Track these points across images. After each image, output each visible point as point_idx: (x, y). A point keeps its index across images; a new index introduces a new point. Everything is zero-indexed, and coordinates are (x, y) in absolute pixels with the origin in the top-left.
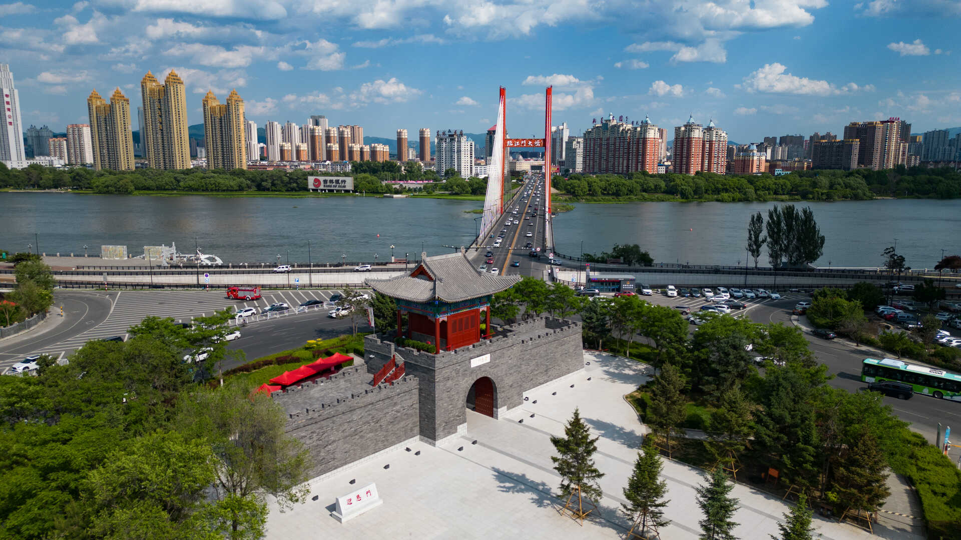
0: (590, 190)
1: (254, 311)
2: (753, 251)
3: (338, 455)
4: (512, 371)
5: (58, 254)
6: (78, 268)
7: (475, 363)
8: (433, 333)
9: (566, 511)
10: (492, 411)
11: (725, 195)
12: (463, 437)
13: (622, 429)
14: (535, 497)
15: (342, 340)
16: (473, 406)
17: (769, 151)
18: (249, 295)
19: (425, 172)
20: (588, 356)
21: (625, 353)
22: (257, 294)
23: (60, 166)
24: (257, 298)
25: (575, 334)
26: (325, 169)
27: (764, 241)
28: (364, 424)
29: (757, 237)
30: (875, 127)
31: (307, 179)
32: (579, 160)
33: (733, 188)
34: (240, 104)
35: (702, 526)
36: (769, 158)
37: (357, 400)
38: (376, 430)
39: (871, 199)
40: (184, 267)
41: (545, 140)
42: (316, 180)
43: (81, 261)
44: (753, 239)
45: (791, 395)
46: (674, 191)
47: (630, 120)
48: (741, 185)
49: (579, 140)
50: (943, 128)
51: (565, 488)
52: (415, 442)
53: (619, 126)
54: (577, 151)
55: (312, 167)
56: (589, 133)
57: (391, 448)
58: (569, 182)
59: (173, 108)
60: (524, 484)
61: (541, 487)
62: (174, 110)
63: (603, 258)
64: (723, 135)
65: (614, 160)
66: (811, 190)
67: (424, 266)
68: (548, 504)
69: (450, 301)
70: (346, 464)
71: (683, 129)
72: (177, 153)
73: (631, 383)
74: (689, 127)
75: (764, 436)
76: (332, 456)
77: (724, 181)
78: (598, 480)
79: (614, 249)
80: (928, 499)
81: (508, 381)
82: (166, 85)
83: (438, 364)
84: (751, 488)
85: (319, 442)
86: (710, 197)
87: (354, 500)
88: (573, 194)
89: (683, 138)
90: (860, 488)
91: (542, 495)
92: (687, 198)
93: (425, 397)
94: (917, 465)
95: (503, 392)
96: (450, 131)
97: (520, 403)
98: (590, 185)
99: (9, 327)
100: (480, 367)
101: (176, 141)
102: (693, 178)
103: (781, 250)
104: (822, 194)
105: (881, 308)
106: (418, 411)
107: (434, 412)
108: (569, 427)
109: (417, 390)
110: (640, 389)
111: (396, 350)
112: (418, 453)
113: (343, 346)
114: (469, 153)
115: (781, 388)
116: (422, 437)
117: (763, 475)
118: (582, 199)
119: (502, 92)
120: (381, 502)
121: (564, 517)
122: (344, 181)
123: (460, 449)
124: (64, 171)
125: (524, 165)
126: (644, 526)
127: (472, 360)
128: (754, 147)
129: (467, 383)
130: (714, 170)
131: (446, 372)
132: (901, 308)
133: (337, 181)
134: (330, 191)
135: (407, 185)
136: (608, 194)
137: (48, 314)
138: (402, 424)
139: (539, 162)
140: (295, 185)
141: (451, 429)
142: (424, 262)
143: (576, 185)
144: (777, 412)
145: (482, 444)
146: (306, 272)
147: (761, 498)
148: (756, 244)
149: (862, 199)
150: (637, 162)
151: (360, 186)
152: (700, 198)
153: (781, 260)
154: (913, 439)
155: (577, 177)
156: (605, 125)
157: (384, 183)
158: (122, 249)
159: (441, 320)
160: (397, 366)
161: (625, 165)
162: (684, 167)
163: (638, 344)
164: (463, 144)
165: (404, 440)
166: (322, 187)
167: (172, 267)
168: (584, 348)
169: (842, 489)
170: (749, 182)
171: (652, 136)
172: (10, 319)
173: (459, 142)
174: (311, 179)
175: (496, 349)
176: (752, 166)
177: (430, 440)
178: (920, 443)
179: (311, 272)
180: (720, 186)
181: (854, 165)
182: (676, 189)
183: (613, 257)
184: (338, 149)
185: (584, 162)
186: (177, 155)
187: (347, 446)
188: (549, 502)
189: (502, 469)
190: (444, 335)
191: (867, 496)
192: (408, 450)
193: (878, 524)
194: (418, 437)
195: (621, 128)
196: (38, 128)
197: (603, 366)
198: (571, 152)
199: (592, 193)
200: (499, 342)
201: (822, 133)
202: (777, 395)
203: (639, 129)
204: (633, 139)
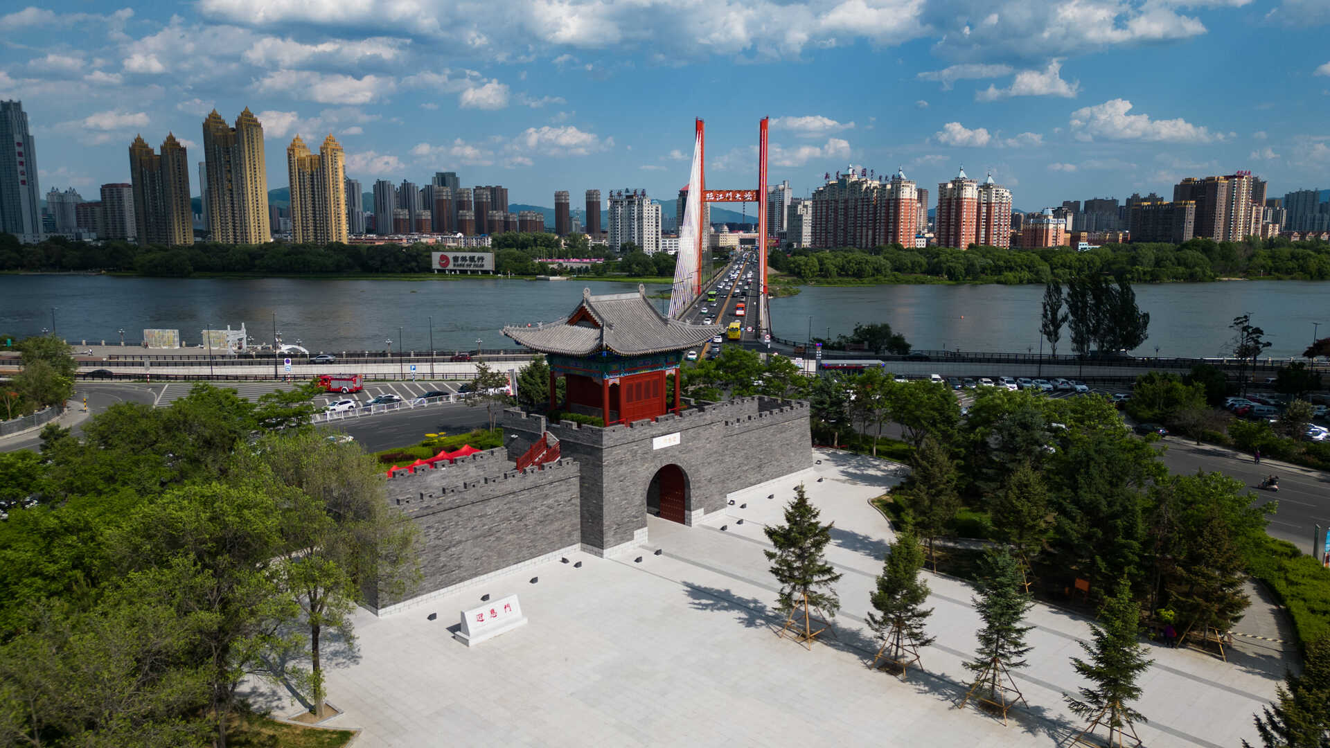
0: (821, 270)
1: (352, 403)
2: (1049, 334)
3: (465, 562)
4: (712, 460)
5: (84, 342)
6: (110, 358)
7: (660, 443)
8: (600, 403)
9: (786, 631)
10: (683, 514)
11: (1010, 275)
12: (643, 547)
13: (866, 538)
14: (743, 615)
15: (474, 436)
16: (657, 510)
17: (1070, 219)
18: (346, 387)
19: (593, 248)
20: (817, 454)
21: (871, 451)
22: (357, 385)
23: (90, 240)
24: (358, 391)
25: (799, 420)
26: (455, 244)
27: (1065, 319)
28: (503, 520)
29: (1054, 313)
30: (1216, 185)
31: (430, 256)
32: (807, 230)
33: (1020, 266)
34: (339, 153)
35: (980, 636)
36: (1069, 228)
37: (492, 485)
38: (519, 531)
39: (1213, 279)
40: (257, 356)
41: (758, 192)
42: (443, 258)
43: (114, 350)
44: (1050, 316)
45: (1107, 474)
46: (938, 269)
47: (877, 174)
48: (1032, 261)
49: (807, 203)
50: (1313, 189)
51: (786, 600)
52: (575, 552)
53: (862, 183)
54: (804, 218)
55: (437, 241)
56: (819, 192)
57: (541, 558)
58: (792, 259)
59: (247, 159)
60: (728, 601)
61: (752, 605)
62: (247, 163)
63: (839, 343)
64: (1006, 194)
65: (855, 230)
66: (1129, 268)
67: (587, 307)
68: (762, 624)
69: (623, 353)
70: (476, 575)
71: (950, 186)
72: (252, 221)
73: (880, 486)
74: (959, 185)
75: (1071, 532)
76: (457, 563)
77: (1008, 257)
78: (833, 584)
79: (856, 330)
80: (1302, 617)
81: (707, 472)
82: (237, 128)
83: (606, 441)
84: (1051, 607)
85: (437, 542)
86: (989, 277)
87: (487, 616)
88: (799, 274)
89: (950, 199)
90: (1207, 596)
91: (753, 614)
92: (957, 279)
93: (588, 488)
94: (1286, 579)
95: (699, 488)
96: (627, 191)
97: (723, 506)
98: (821, 262)
99: (10, 421)
100: (666, 450)
101: (251, 205)
102: (965, 252)
103: (1088, 331)
104: (1145, 273)
105: (1230, 400)
106: (579, 509)
107: (601, 508)
108: (791, 511)
109: (578, 478)
110: (890, 493)
111: (548, 428)
112: (578, 565)
113: (476, 442)
114: (654, 221)
115: (1092, 463)
116: (585, 546)
117: (1067, 589)
118: (811, 281)
119: (699, 125)
120: (525, 621)
121: (784, 640)
122: (482, 259)
123: (638, 560)
124: (97, 247)
125: (731, 240)
126: (898, 646)
127: (654, 439)
128: (1050, 212)
129: (648, 471)
130: (994, 241)
131: (619, 452)
132: (1259, 401)
133: (472, 259)
134: (461, 271)
135: (568, 264)
136: (847, 275)
137: (66, 409)
138: (556, 525)
139: (752, 235)
140: (414, 264)
141: (625, 534)
142: (587, 302)
143: (802, 263)
144: (1086, 496)
145: (667, 555)
146: (427, 361)
147: (1064, 619)
148: (1053, 325)
149: (1201, 281)
150: (887, 232)
151: (504, 264)
152: (974, 279)
153: (1088, 347)
154: (1280, 549)
155: (804, 252)
156: (842, 181)
157: (537, 261)
158: (172, 334)
159: (611, 382)
160: (547, 447)
161: (870, 237)
162: (952, 239)
163: (889, 441)
164: (645, 208)
165: (559, 548)
166: (451, 266)
167: (240, 356)
168: (814, 445)
169: (1181, 598)
170: (1041, 258)
171: (908, 197)
172: (13, 411)
173: (641, 205)
174: (436, 256)
175: (688, 426)
176: (1047, 237)
177: (596, 549)
178: (1290, 553)
179: (433, 361)
180: (1001, 263)
181: (1189, 235)
182: (941, 267)
183: (854, 341)
184: (473, 218)
185: (814, 233)
186: (252, 225)
187: (479, 550)
188: (763, 622)
189: (697, 584)
190: (615, 405)
191: (1217, 605)
192: (564, 561)
193: (1235, 650)
194: (578, 546)
195: (865, 186)
196: (62, 191)
197: (838, 466)
198: (796, 220)
199: (823, 273)
200: (691, 417)
201: (1144, 194)
202: (1087, 473)
203: (889, 187)
204: (881, 200)
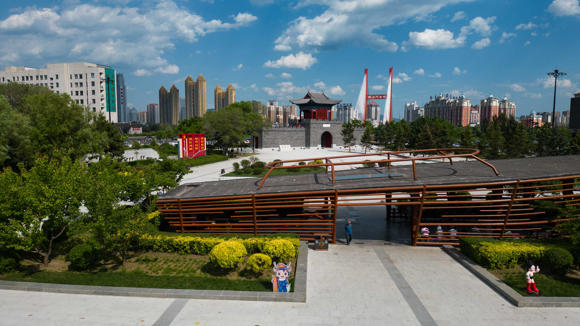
10: (331, 145)
34: (233, 91)
38: (292, 140)
47: (453, 96)
49: (422, 109)
52: (304, 147)
54: (421, 116)
56: (427, 104)
59: (200, 94)
62: (200, 95)
64: (513, 105)
67: (309, 94)
69: (317, 103)
71: (486, 101)
74: (490, 100)
81: (337, 136)
82: (197, 82)
83: (311, 123)
87: (284, 147)
89: (486, 107)
93: (307, 134)
95: (335, 139)
96: (344, 104)
100: (326, 128)
106: (305, 138)
107: (310, 138)
109: (305, 130)
119: (366, 71)
127: (323, 124)
128: (534, 112)
129: (322, 132)
131: (314, 125)
138: (300, 141)
150: (457, 121)
156: (438, 100)
159: (313, 111)
164: (351, 111)
165: (301, 146)
171: (466, 106)
175: (332, 123)
177: (308, 147)
184: (282, 118)
190: (314, 116)
195: (447, 101)
196: (131, 109)
198: (417, 116)
200: (334, 121)
203: (458, 101)
204: (454, 107)
